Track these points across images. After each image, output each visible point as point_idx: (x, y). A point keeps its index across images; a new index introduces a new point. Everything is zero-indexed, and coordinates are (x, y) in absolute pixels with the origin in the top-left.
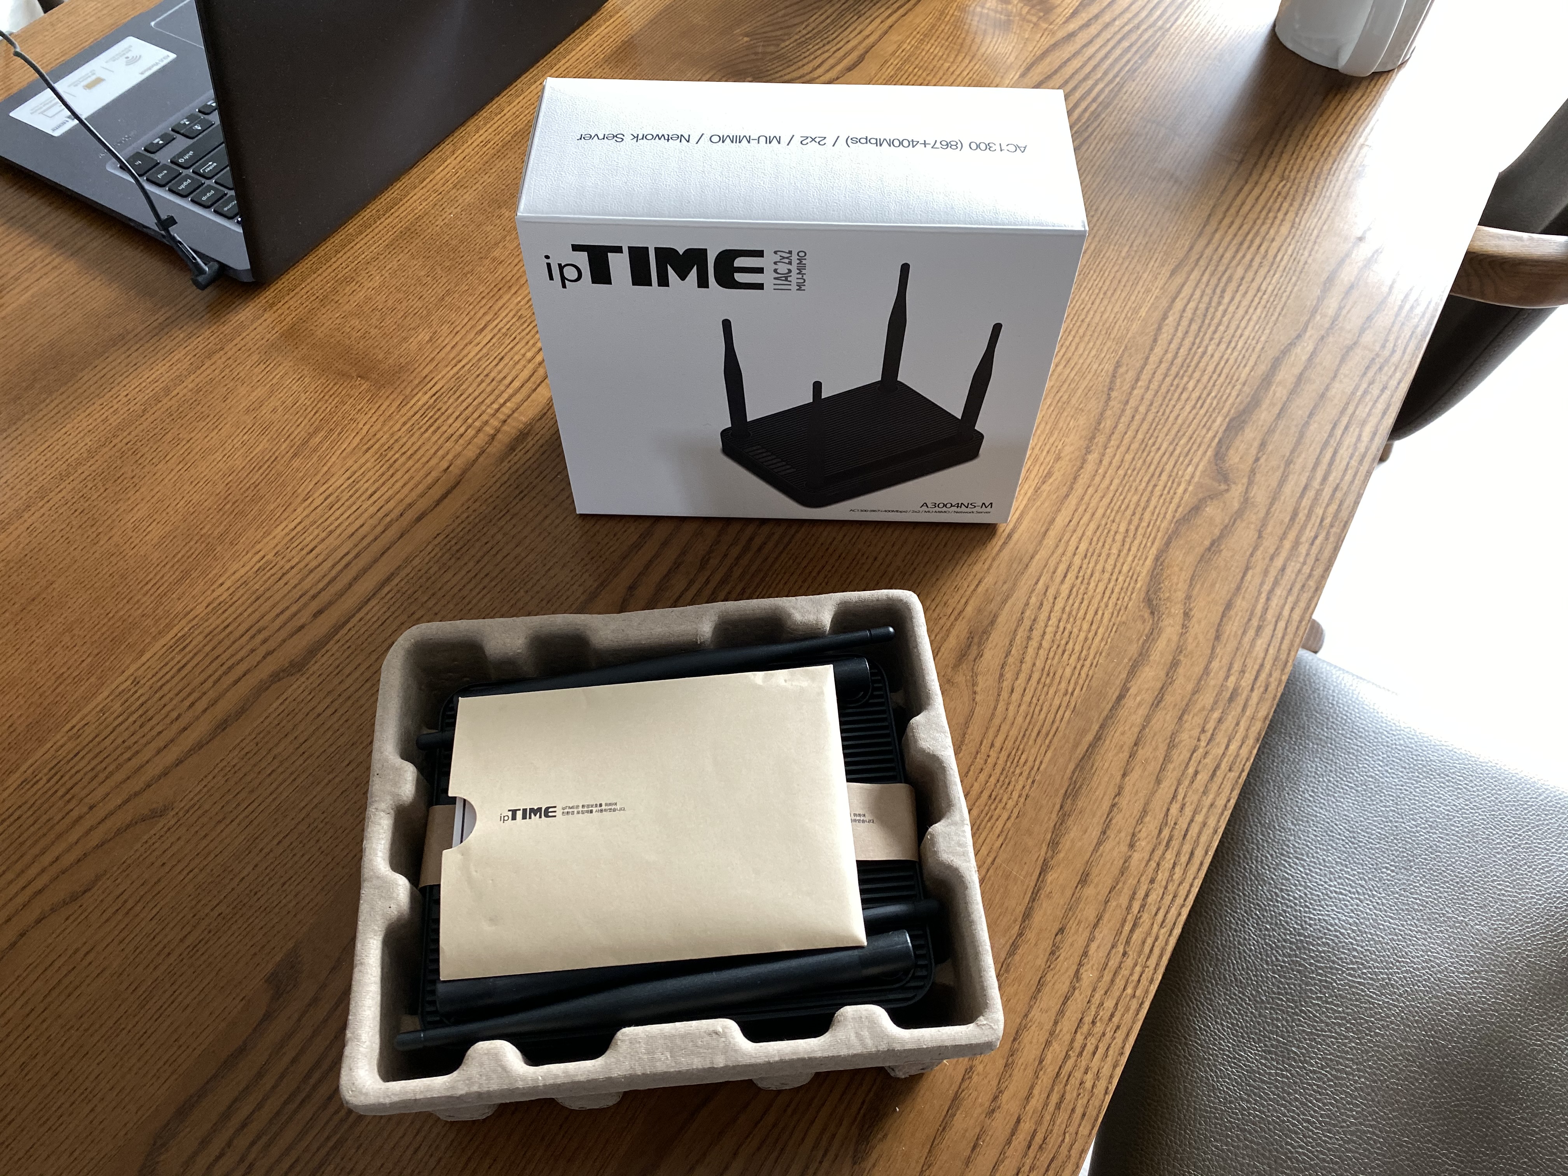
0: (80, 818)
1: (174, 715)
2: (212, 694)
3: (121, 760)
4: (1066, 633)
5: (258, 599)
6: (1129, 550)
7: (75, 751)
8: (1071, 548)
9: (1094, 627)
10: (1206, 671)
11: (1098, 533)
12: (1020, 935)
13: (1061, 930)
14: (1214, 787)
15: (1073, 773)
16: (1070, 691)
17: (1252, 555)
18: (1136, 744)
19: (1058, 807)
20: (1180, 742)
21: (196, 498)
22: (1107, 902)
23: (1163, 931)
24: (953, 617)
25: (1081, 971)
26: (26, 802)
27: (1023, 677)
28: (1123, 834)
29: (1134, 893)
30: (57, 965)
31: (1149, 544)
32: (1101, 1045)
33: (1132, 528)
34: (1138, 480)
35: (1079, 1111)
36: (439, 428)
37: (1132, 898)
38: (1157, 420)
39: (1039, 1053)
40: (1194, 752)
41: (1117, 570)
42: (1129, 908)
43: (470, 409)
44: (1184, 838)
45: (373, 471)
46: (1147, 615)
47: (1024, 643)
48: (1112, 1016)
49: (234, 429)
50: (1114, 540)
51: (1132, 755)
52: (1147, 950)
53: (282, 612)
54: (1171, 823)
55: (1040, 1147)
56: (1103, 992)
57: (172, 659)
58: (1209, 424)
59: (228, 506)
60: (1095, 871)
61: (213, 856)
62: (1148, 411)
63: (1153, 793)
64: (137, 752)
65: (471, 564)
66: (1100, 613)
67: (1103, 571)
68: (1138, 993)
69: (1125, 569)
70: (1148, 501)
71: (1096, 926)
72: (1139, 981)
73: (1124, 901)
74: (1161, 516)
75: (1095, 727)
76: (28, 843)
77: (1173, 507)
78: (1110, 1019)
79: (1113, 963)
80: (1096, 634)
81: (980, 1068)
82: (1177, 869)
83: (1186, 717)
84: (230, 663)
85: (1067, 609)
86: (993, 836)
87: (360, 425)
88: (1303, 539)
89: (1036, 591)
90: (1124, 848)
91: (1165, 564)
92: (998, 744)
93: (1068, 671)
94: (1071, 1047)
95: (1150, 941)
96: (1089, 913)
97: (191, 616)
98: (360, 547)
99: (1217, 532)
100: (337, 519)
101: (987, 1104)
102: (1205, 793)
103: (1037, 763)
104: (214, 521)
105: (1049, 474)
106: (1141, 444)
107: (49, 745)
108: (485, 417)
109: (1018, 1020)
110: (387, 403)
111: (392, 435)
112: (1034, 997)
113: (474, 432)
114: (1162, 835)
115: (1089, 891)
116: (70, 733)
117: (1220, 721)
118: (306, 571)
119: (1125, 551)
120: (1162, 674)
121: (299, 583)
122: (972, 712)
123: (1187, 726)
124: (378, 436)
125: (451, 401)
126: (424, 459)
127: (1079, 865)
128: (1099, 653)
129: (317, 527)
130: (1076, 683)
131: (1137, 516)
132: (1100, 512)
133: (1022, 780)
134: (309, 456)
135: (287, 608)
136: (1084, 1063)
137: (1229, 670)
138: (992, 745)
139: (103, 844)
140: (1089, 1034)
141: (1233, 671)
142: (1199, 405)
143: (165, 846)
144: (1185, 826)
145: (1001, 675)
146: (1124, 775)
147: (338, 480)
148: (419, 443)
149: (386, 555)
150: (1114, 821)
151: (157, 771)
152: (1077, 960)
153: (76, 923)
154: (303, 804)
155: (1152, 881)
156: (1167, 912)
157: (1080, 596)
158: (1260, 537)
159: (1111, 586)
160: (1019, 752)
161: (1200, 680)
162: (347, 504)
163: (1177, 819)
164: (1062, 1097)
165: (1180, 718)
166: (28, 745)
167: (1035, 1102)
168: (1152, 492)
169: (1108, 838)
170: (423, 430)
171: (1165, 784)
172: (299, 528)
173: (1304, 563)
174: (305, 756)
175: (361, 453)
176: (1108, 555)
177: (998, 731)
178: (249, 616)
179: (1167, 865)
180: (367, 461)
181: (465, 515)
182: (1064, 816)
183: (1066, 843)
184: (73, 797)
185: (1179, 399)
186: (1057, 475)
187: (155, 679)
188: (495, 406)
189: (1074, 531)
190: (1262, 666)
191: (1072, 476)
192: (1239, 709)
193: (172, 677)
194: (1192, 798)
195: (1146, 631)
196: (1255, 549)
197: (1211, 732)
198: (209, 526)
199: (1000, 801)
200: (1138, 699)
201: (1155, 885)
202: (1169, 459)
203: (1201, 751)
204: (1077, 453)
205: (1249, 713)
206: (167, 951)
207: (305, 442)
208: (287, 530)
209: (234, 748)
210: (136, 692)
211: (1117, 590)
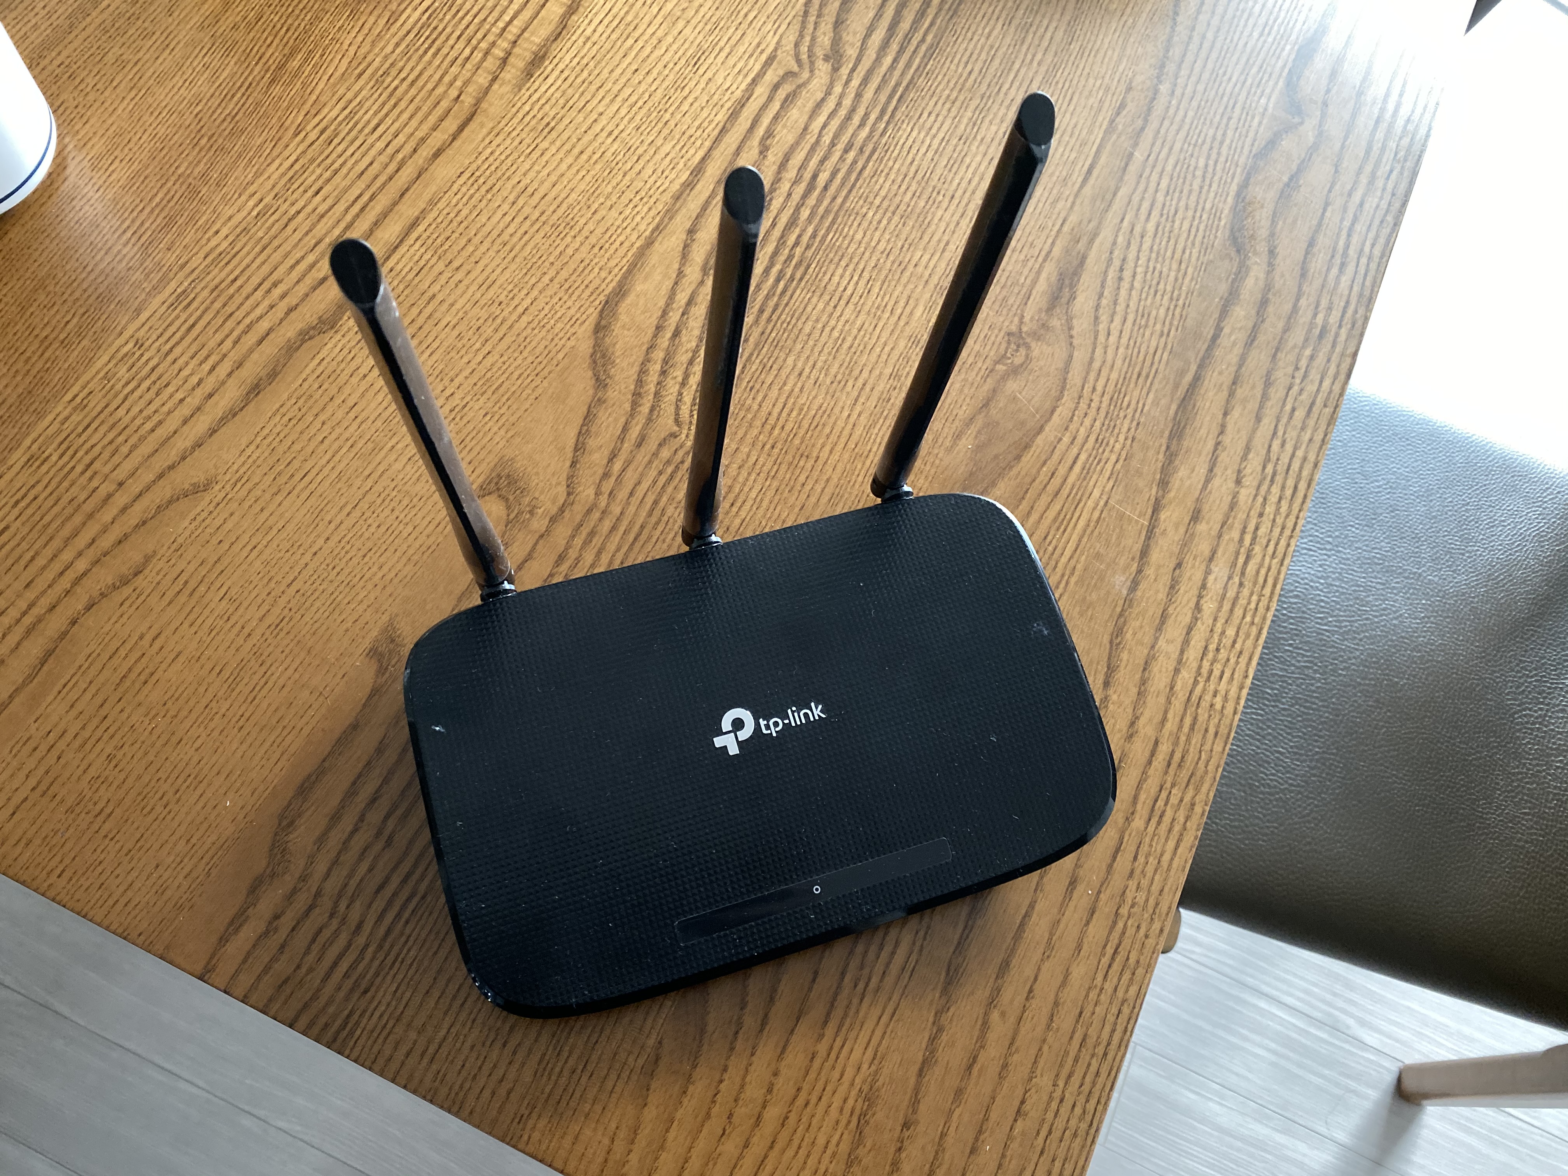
0: (109, 496)
1: (195, 380)
2: (234, 356)
3: (142, 432)
4: (1157, 273)
5: (264, 249)
6: (1210, 186)
7: (85, 423)
8: (1153, 185)
9: (1183, 266)
10: (1295, 309)
11: (1178, 168)
12: (1139, 571)
13: (1179, 565)
14: (1311, 423)
15: (1176, 413)
16: (1166, 331)
17: (1330, 191)
18: (1234, 383)
19: (1164, 448)
20: (1276, 379)
21: (161, 130)
22: (1220, 536)
23: (1275, 561)
24: (1040, 259)
25: (1202, 602)
26: (38, 482)
27: (1118, 320)
28: (1229, 472)
29: (1245, 527)
30: (122, 652)
31: (1229, 180)
32: (1226, 670)
33: (1211, 163)
34: (1212, 113)
35: (1212, 730)
36: (439, 50)
37: (1243, 532)
38: (1225, 47)
39: (1169, 680)
40: (1290, 388)
41: (1200, 208)
42: (1241, 540)
43: (472, 27)
44: (1287, 473)
45: (372, 101)
46: (1233, 254)
47: (1116, 285)
48: (1234, 642)
49: (190, 49)
50: (1194, 175)
51: (1231, 394)
52: (1261, 580)
53: (298, 262)
54: (1274, 458)
55: (1179, 765)
56: (1223, 621)
57: (177, 317)
58: (1278, 52)
59: (204, 141)
60: (1206, 508)
61: (275, 531)
62: (1216, 37)
63: (1254, 430)
64: (160, 423)
65: (505, 207)
66: (1188, 252)
67: (1187, 208)
68: (1256, 620)
69: (1208, 206)
70: (1224, 135)
71: (1211, 559)
72: (1256, 609)
73: (1236, 535)
74: (1238, 150)
75: (1193, 368)
76: (54, 526)
77: (1249, 141)
78: (1233, 646)
79: (1231, 594)
80: (1186, 273)
81: (1114, 697)
82: (1283, 502)
83: (1279, 354)
84: (247, 321)
85: (1155, 248)
86: (1103, 479)
87: (345, 46)
88: (1379, 173)
89: (1123, 231)
90: (1231, 485)
91: (1247, 200)
92: (1099, 388)
93: (1162, 311)
94: (1199, 674)
95: (1263, 572)
96: (1203, 547)
97: (187, 269)
98: (373, 189)
99: (1294, 167)
100: (340, 156)
101: (1125, 730)
102: (1303, 429)
103: (1140, 405)
104: (190, 158)
105: (1122, 106)
106: (1212, 74)
107: (50, 417)
108: (491, 38)
109: (1146, 651)
110: (372, 19)
111: (386, 57)
112: (1159, 629)
113: (480, 55)
114: (1267, 471)
115: (1202, 527)
116: (74, 404)
117: (1312, 358)
118: (314, 217)
119: (1206, 188)
120: (1253, 312)
121: (310, 230)
122: (1071, 357)
123: (1281, 364)
124: (369, 59)
125: (448, 17)
126: (430, 86)
127: (1190, 504)
128: (1190, 292)
129: (319, 165)
130: (1171, 324)
131: (1215, 151)
132: (1178, 146)
133: (1127, 423)
134: (291, 82)
135: (303, 257)
136: (1212, 687)
137: (1317, 307)
138: (1094, 389)
139: (144, 523)
140: (1214, 661)
141: (1320, 308)
142: (1266, 31)
143: (218, 522)
144: (1287, 461)
145: (1096, 318)
146: (1225, 414)
147: (331, 112)
148: (419, 68)
149: (407, 196)
150: (1219, 459)
151: (188, 444)
152: (1196, 592)
153: (134, 607)
154: (367, 473)
155: (1261, 515)
156: (1277, 544)
157: (1166, 235)
158: (1336, 171)
159: (1196, 223)
160: (1122, 395)
161: (1290, 318)
162: (349, 138)
163: (1279, 455)
164: (1195, 719)
165: (1274, 356)
166: (25, 418)
167: (1170, 726)
168: (1227, 125)
169: (1215, 475)
170: (421, 52)
171: (1266, 421)
172: (297, 167)
173: (1381, 198)
174: (359, 420)
175: (353, 79)
176: (1190, 191)
177: (1099, 375)
178: (259, 267)
179: (1273, 499)
180: (361, 90)
181: (489, 150)
182: (1171, 456)
183: (1175, 483)
184: (95, 473)
185: (1245, 25)
186: (1131, 107)
187: (161, 340)
188: (501, 24)
189: (1154, 167)
190: (1348, 302)
191: (1145, 108)
192: (1329, 346)
193: (182, 339)
194: (1292, 434)
195: (1234, 270)
196: (1333, 184)
197: (1303, 369)
198: (186, 164)
199: (1107, 444)
200: (1233, 338)
201: (1264, 518)
202: (1241, 89)
203: (1296, 388)
204: (1148, 83)
205: (1338, 349)
206: (246, 631)
207: (281, 67)
208: (282, 170)
209: (274, 414)
210: (142, 355)
211: (1202, 227)
